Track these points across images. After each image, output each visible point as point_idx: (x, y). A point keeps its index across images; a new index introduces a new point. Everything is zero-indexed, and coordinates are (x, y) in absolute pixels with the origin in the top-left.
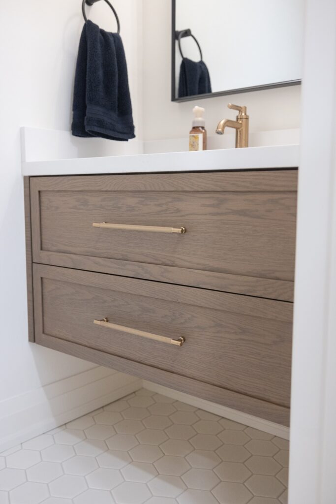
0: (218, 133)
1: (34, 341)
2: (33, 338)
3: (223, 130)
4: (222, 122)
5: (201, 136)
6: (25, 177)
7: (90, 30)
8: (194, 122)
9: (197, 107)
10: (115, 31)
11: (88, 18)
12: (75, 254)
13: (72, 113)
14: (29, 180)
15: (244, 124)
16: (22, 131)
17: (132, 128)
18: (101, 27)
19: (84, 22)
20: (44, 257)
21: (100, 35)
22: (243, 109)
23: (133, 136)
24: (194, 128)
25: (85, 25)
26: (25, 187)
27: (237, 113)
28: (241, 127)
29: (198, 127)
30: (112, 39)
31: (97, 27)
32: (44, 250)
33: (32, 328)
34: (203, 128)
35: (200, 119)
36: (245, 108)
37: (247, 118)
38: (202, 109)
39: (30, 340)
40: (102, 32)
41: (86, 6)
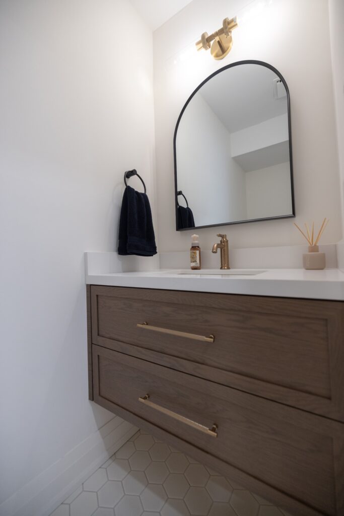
0: (214, 252)
1: (93, 400)
2: (92, 397)
3: (217, 250)
4: (216, 245)
5: (198, 252)
6: (87, 285)
7: (129, 192)
8: (192, 244)
9: (195, 235)
10: (143, 192)
11: (128, 185)
12: (122, 342)
13: (118, 241)
14: (90, 288)
15: (226, 244)
16: (86, 255)
17: (155, 248)
18: (136, 190)
19: (125, 187)
20: (100, 341)
21: (135, 194)
22: (225, 237)
23: (156, 253)
24: (193, 247)
25: (126, 189)
26: (87, 292)
27: (220, 238)
28: (224, 247)
29: (195, 247)
30: (142, 197)
31: (134, 190)
32: (100, 336)
33: (91, 391)
34: (198, 247)
35: (196, 242)
36: (226, 235)
37: (227, 242)
38: (197, 236)
39: (90, 399)
40: (137, 192)
41: (126, 179)
